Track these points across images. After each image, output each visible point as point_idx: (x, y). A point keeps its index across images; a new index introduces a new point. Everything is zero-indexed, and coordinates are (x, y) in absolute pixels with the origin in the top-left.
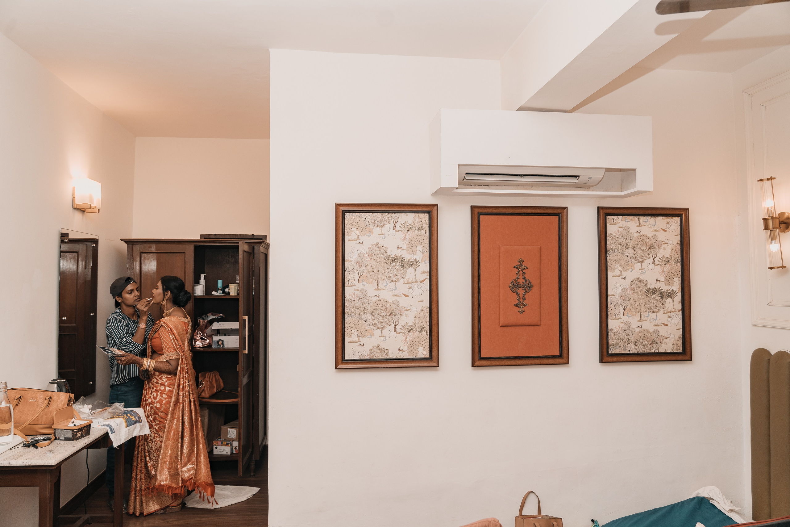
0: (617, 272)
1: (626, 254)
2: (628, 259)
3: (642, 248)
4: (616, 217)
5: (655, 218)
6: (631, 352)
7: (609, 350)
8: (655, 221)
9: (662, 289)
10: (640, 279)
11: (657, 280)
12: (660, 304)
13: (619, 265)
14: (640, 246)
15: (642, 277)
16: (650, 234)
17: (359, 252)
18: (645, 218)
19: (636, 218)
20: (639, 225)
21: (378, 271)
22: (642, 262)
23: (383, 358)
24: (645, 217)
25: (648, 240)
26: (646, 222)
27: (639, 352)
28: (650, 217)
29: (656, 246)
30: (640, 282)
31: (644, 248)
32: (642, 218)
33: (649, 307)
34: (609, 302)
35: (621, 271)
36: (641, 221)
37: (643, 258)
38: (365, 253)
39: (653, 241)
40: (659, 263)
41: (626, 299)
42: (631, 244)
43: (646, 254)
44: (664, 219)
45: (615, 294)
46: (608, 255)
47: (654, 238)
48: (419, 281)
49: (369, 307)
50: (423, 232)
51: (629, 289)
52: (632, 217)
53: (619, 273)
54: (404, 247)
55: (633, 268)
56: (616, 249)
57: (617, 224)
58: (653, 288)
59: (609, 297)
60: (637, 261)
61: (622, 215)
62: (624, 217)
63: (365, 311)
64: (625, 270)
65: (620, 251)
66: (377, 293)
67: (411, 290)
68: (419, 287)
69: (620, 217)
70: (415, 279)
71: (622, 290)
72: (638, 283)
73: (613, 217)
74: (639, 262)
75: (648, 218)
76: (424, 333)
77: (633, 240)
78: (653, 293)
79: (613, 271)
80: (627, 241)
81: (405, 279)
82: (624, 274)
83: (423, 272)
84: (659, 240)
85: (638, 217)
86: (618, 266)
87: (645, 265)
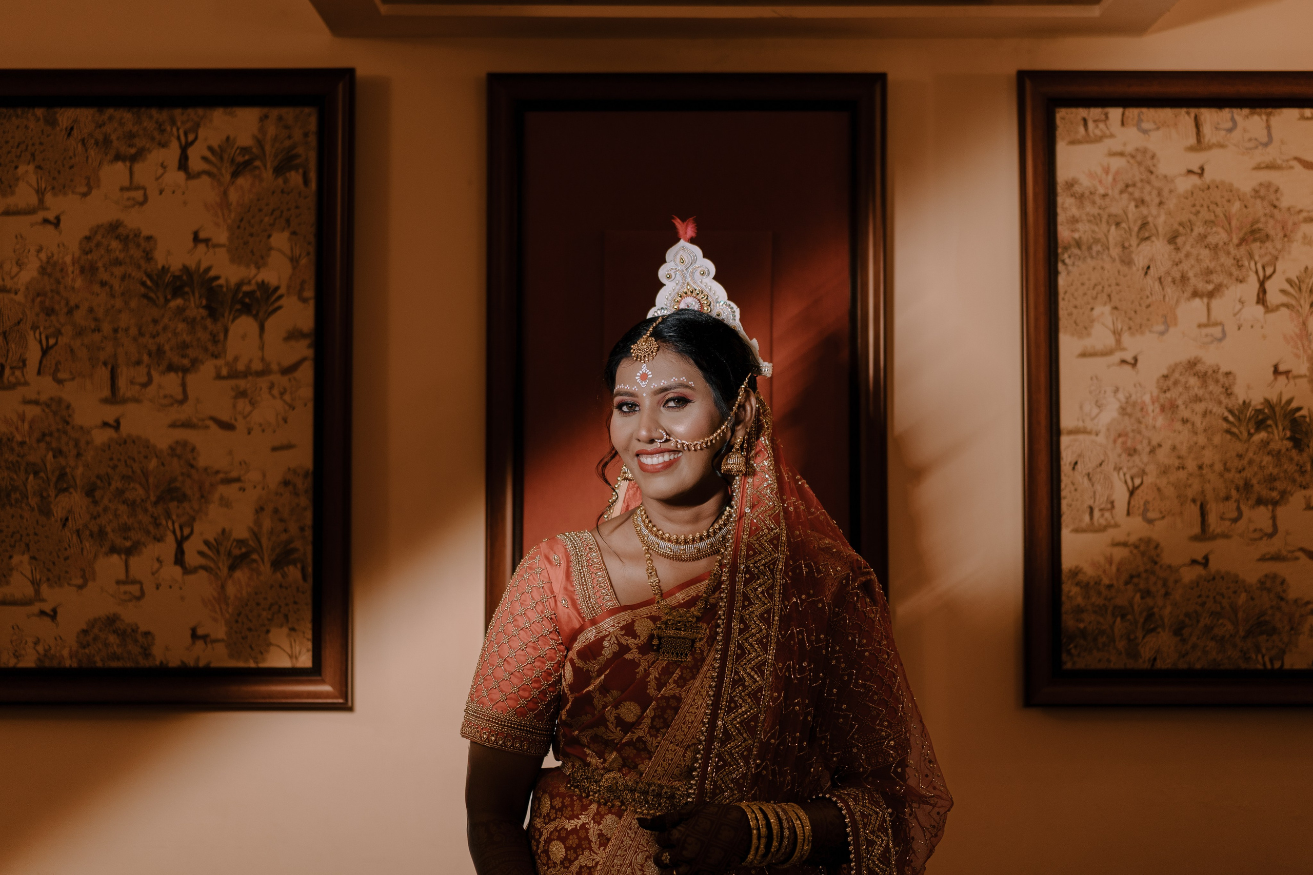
0: (1101, 337)
1: (1140, 261)
2: (1150, 282)
3: (1212, 240)
4: (1096, 112)
5: (1269, 115)
6: (1159, 665)
7: (1064, 657)
8: (1268, 127)
9: (1299, 409)
10: (1199, 367)
11: (1276, 371)
12: (1291, 468)
13: (1107, 309)
14: (1199, 229)
15: (1211, 357)
16: (1246, 182)
17: (43, 256)
18: (1224, 115)
19: (1184, 117)
20: (1200, 145)
21: (116, 331)
22: (1211, 295)
23: (129, 664)
24: (1226, 113)
25: (1236, 206)
26: (1230, 130)
27: (1198, 666)
28: (1246, 111)
29: (1271, 228)
30: (1203, 377)
31: (1219, 236)
32: (1209, 116)
33: (1241, 483)
34: (1067, 457)
35: (1117, 334)
36: (1207, 130)
37: (1216, 278)
38: (68, 259)
39: (1259, 208)
40: (1284, 299)
41: (1139, 447)
42: (1161, 221)
43: (1228, 262)
44: (1308, 119)
45: (1089, 425)
46: (1061, 267)
47: (1262, 198)
48: (274, 367)
49: (80, 470)
50: (295, 178)
51: (1150, 408)
52: (1167, 113)
53: (1110, 341)
54: (222, 236)
55: (1169, 321)
56: (1097, 241)
57: (1099, 139)
58: (1257, 400)
59: (1065, 440)
60: (1190, 290)
61: (1125, 102)
62: (1133, 112)
63: (63, 483)
64: (1137, 329)
65: (1115, 252)
66: (110, 413)
67: (243, 404)
68: (275, 392)
69: (1115, 113)
70: (263, 359)
71: (1123, 411)
72: (1193, 381)
73: (1082, 112)
74: (1196, 294)
75: (1240, 115)
76: (293, 573)
77: (1171, 204)
78: (1260, 424)
79: (1084, 330)
80: (1144, 210)
81: (220, 362)
82: (1132, 344)
83: (293, 335)
84: (1284, 203)
85: (1193, 111)
86: (1103, 311)
87: (1222, 307)
